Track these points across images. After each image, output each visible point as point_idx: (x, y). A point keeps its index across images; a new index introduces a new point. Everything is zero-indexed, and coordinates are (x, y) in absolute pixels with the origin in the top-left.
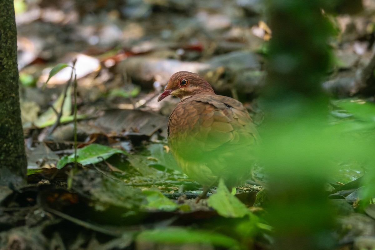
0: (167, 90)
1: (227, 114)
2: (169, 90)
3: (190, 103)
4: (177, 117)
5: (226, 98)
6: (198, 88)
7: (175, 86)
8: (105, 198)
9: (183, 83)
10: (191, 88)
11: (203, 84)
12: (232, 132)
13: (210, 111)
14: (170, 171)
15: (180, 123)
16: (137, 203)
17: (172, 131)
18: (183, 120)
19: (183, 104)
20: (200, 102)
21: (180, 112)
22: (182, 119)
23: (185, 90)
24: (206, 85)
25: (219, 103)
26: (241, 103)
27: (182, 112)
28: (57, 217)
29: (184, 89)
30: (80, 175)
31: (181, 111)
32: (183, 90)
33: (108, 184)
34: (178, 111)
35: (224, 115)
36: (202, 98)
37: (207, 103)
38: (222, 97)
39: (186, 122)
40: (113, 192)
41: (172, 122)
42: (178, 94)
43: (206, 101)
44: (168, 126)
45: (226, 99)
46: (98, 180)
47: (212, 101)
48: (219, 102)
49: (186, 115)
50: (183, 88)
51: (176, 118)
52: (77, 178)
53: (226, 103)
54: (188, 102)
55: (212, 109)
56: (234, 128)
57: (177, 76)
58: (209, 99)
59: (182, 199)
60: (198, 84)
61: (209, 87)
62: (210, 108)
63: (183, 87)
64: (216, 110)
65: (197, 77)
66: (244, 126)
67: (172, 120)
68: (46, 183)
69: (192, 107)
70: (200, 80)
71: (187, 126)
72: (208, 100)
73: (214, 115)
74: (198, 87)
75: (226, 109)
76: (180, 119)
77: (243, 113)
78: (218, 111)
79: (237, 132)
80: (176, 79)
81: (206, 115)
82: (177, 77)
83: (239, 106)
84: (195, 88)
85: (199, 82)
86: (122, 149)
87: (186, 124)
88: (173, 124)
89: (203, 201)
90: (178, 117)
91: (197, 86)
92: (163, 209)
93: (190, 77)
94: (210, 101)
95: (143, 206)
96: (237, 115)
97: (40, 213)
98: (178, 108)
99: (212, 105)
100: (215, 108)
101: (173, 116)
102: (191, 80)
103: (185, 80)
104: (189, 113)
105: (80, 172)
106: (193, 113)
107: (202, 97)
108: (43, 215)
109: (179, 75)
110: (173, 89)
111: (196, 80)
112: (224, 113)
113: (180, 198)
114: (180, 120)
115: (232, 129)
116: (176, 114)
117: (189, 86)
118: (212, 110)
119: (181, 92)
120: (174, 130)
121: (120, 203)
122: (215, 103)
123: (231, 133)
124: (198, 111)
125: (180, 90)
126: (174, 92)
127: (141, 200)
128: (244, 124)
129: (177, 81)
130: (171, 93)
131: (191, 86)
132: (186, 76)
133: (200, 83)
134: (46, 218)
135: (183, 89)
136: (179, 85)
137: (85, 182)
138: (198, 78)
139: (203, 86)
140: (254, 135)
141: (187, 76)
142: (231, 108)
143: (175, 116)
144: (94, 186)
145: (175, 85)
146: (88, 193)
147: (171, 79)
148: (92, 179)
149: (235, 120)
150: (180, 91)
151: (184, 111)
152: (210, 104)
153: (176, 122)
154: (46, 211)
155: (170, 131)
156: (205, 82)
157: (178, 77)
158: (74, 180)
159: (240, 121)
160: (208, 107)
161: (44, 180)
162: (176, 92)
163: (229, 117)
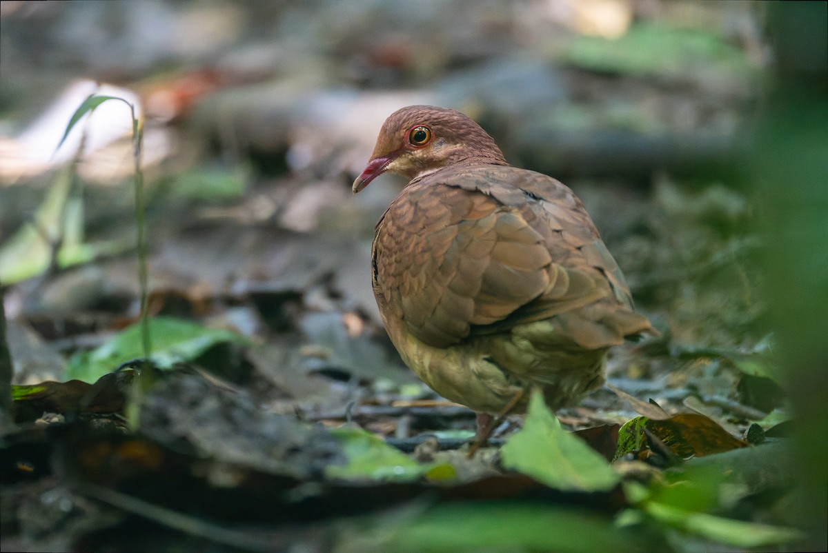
0: (377, 161)
1: (531, 218)
2: (381, 160)
3: (431, 190)
4: (395, 228)
5: (529, 175)
6: (458, 147)
7: (395, 149)
8: (233, 451)
9: (418, 139)
10: (440, 150)
11: (471, 136)
12: (548, 267)
13: (488, 213)
14: (365, 383)
15: (407, 248)
16: (318, 463)
17: (385, 266)
18: (415, 238)
19: (412, 194)
20: (457, 187)
21: (402, 216)
22: (410, 234)
23: (425, 156)
24: (479, 138)
25: (509, 192)
26: (567, 189)
27: (409, 217)
28: (106, 507)
29: (421, 154)
30: (160, 394)
31: (407, 211)
32: (418, 156)
33: (237, 414)
34: (399, 211)
35: (524, 223)
36: (463, 178)
37: (477, 192)
38: (519, 172)
39: (421, 245)
40: (251, 435)
41: (382, 241)
42: (406, 167)
43: (472, 186)
44: (374, 250)
45: (529, 179)
46: (211, 404)
47: (489, 186)
48: (510, 189)
49: (420, 225)
50: (419, 151)
51: (393, 230)
52: (152, 402)
53: (527, 189)
54: (425, 187)
55: (490, 206)
56: (552, 255)
57: (399, 120)
58: (482, 179)
59: (426, 449)
60: (458, 138)
61: (488, 144)
62: (485, 203)
63: (418, 148)
64: (503, 211)
65: (455, 118)
66: (579, 248)
67: (383, 237)
68: (55, 423)
69: (435, 202)
70: (464, 126)
71: (427, 256)
72: (478, 182)
73: (496, 224)
74: (458, 145)
75: (528, 205)
76: (404, 235)
77: (574, 213)
78: (507, 211)
79: (562, 264)
80: (397, 129)
81: (475, 225)
82: (401, 122)
83: (562, 196)
84: (451, 148)
85: (462, 131)
86: (232, 329)
87: (424, 251)
88: (385, 247)
89: (482, 454)
90: (400, 229)
91: (456, 144)
92: (384, 479)
93: (435, 119)
94: (484, 184)
95: (334, 470)
96: (560, 221)
97: (57, 499)
98: (398, 204)
99: (491, 197)
100: (500, 203)
101: (386, 225)
102: (440, 127)
103: (424, 129)
104: (427, 217)
105: (161, 385)
106: (439, 219)
107: (464, 175)
108: (65, 505)
109: (404, 118)
110: (392, 155)
111: (452, 127)
112: (524, 216)
113: (421, 450)
114: (406, 238)
115: (548, 259)
116: (393, 219)
117: (435, 143)
118: (492, 210)
119: (414, 161)
120: (390, 264)
121: (273, 465)
122: (497, 190)
123: (544, 271)
124: (453, 212)
125: (410, 157)
126: (394, 164)
127: (328, 456)
128: (580, 244)
129: (402, 133)
130: (388, 167)
131: (441, 144)
132: (422, 119)
133: (464, 135)
134: (75, 513)
135: (419, 153)
136: (408, 144)
137: (175, 412)
138: (458, 120)
139: (473, 141)
140: (607, 273)
141: (426, 116)
142: (541, 202)
143: (390, 224)
144: (200, 422)
145: (397, 144)
146: (184, 440)
147: (384, 130)
148: (194, 404)
149: (556, 234)
150: (410, 160)
151: (415, 213)
152: (485, 195)
153: (393, 244)
154: (75, 492)
155: (380, 266)
156: (476, 129)
157: (404, 122)
158: (144, 408)
159: (567, 236)
160: (478, 200)
161: (50, 415)
162: (401, 164)
163: (537, 227)
